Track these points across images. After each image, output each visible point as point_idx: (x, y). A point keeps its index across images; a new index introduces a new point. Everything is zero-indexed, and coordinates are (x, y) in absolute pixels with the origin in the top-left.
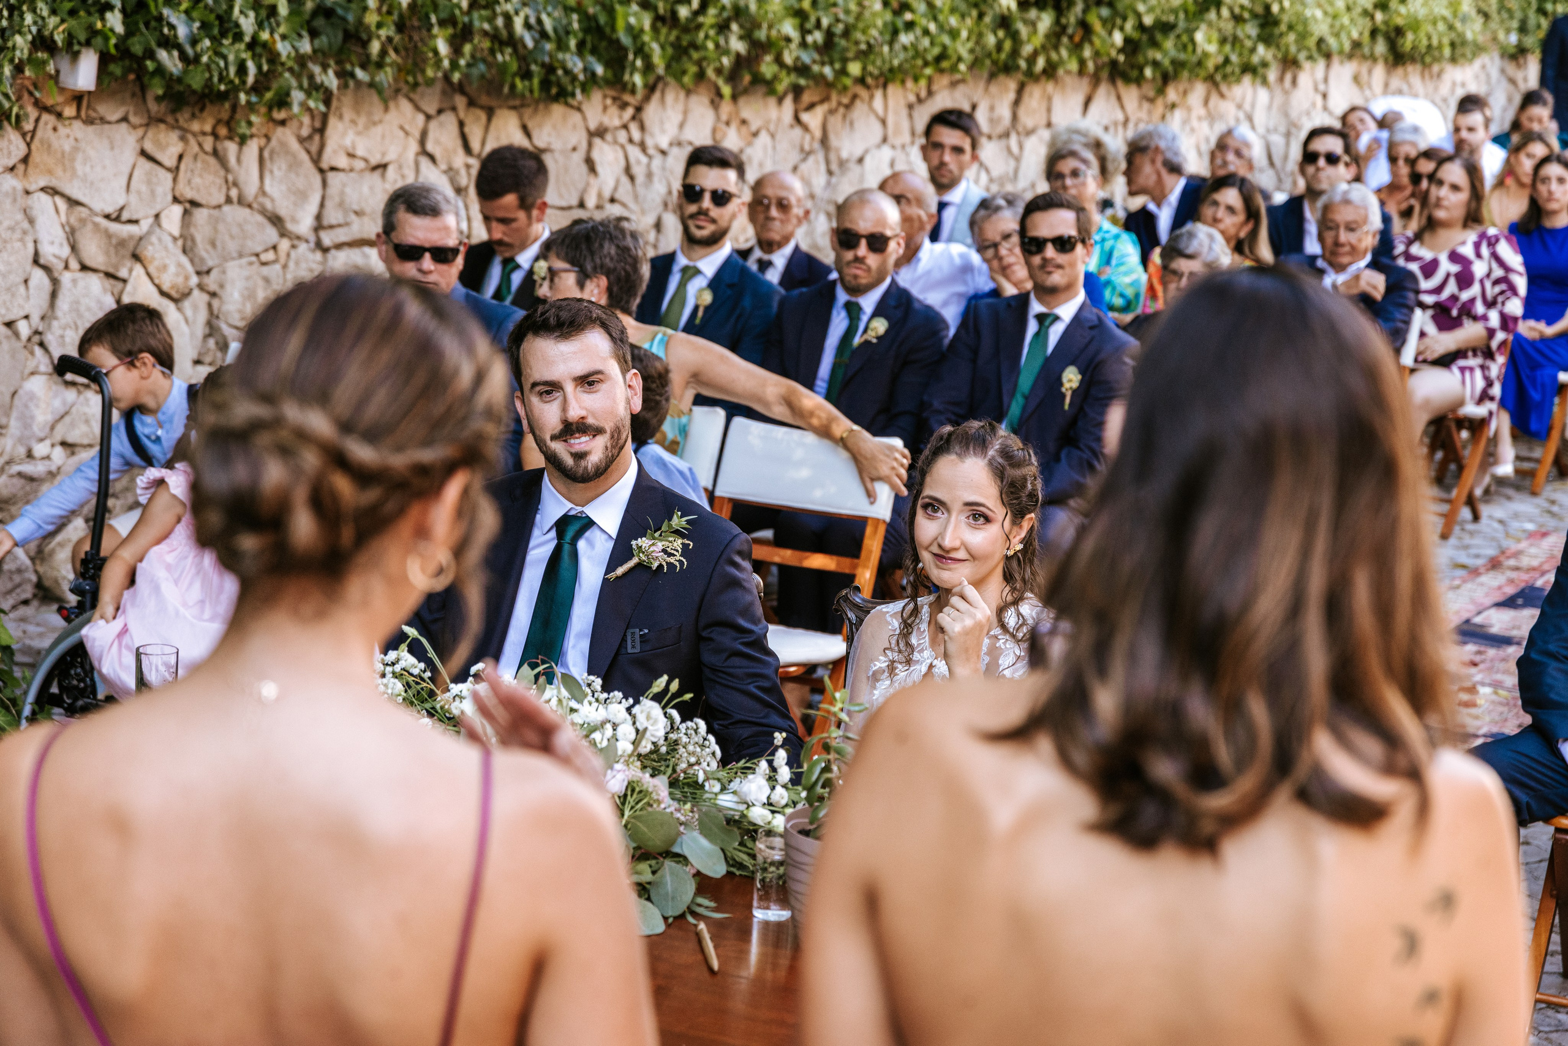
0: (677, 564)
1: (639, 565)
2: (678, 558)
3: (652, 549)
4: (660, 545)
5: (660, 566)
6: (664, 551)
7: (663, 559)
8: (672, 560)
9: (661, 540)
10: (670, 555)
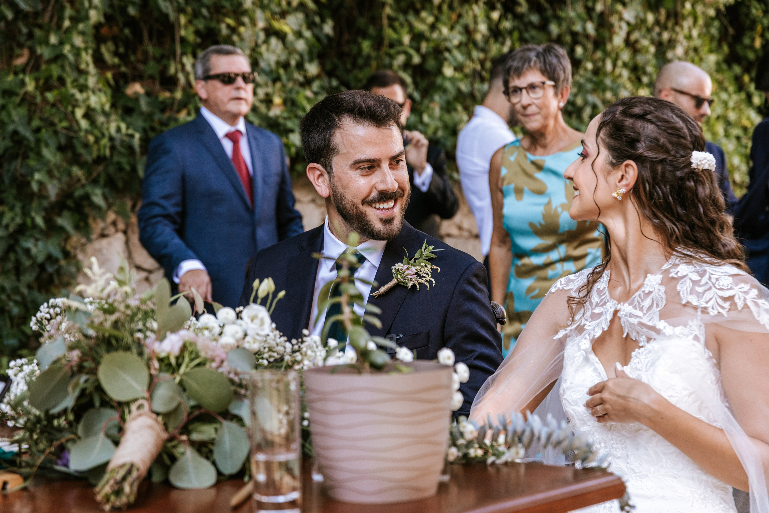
0: (427, 284)
1: (397, 286)
2: (428, 278)
3: (407, 272)
4: (414, 269)
5: (414, 286)
6: (417, 274)
7: (416, 280)
8: (422, 281)
9: (414, 266)
10: (421, 277)
